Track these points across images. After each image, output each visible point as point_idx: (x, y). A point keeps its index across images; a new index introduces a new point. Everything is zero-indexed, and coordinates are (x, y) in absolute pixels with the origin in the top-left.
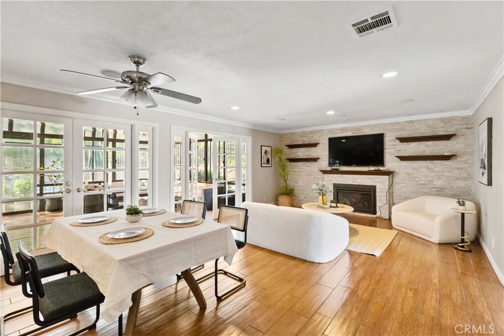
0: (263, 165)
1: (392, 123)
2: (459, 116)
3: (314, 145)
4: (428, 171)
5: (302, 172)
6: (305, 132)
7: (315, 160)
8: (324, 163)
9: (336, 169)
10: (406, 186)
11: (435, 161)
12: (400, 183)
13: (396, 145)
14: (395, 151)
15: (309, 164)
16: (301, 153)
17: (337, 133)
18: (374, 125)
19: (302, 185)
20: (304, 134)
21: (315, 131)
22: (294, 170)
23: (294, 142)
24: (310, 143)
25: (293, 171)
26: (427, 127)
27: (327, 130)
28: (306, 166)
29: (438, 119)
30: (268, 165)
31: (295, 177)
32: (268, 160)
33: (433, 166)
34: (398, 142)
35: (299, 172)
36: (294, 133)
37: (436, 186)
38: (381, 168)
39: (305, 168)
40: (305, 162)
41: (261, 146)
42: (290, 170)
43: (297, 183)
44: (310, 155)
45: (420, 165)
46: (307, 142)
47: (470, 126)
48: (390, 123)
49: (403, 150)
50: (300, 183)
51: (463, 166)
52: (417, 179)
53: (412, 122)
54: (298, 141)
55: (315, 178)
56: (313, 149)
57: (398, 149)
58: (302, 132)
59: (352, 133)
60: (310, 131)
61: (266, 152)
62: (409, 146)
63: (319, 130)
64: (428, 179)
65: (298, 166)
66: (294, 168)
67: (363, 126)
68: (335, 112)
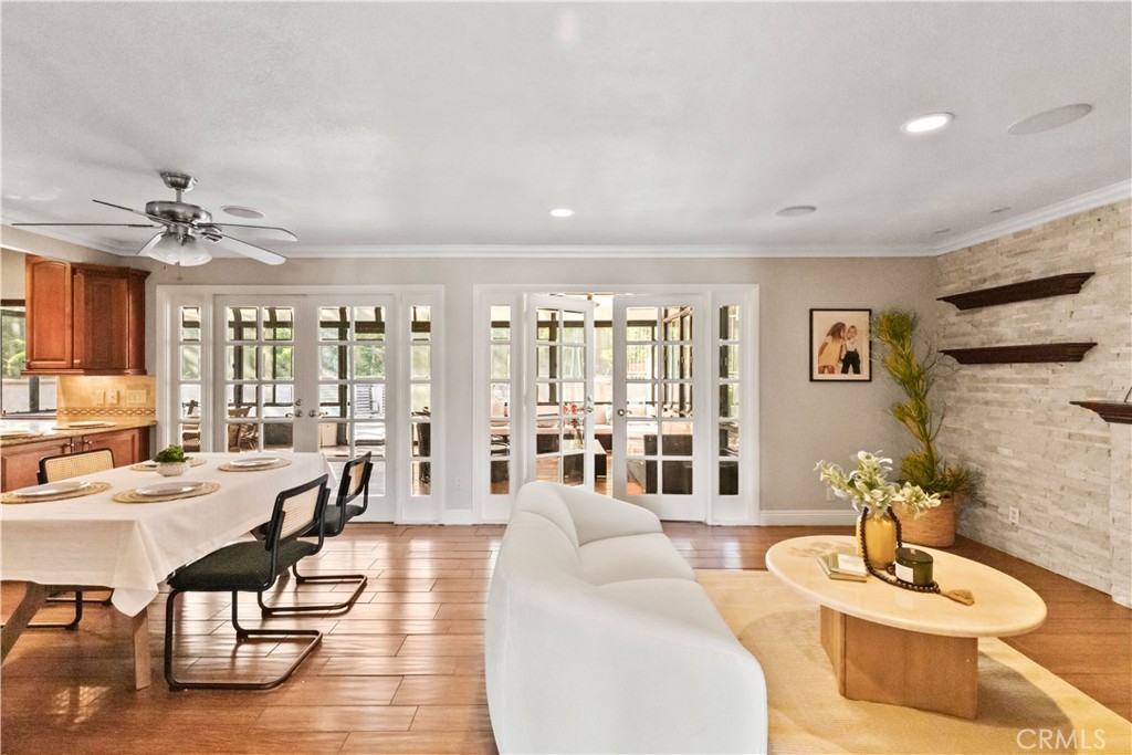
0: (817, 376)
3: (1071, 284)
5: (1016, 405)
6: (1029, 231)
7: (1073, 352)
15: (1042, 370)
16: (1012, 324)
19: (1014, 463)
20: (1026, 243)
22: (980, 395)
23: (985, 280)
24: (1052, 275)
25: (977, 402)
28: (1029, 381)
30: (857, 377)
31: (987, 425)
32: (851, 361)
35: (1001, 404)
36: (983, 246)
39: (1027, 391)
40: (1026, 365)
41: (811, 311)
42: (966, 395)
43: (994, 450)
44: (1049, 333)
46: (1035, 275)
50: (1006, 452)
54: (997, 276)
55: (1070, 436)
56: (1063, 303)
58: (1017, 235)
60: (1052, 224)
61: (837, 331)
63: (1092, 212)
65: (999, 380)
66: (984, 390)
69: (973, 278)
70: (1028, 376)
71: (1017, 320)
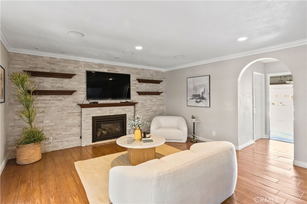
1: (134, 68)
2: (160, 71)
3: (69, 76)
4: (150, 101)
5: (51, 107)
6: (55, 58)
7: (70, 93)
8: (81, 96)
9: (94, 103)
10: (141, 112)
11: (153, 96)
12: (138, 110)
13: (136, 84)
14: (136, 88)
16: (48, 84)
17: (94, 68)
18: (124, 67)
19: (50, 124)
20: (52, 61)
21: (70, 60)
23: (37, 68)
24: (63, 72)
26: (150, 74)
27: (84, 62)
28: (56, 100)
29: (154, 71)
33: (152, 98)
34: (137, 82)
35: (44, 107)
36: (36, 57)
37: (154, 110)
38: (129, 101)
44: (62, 87)
45: (147, 97)
46: (57, 71)
47: (164, 78)
48: (133, 68)
49: (139, 88)
50: (47, 122)
51: (162, 98)
52: (146, 107)
53: (143, 69)
55: (69, 113)
56: (66, 80)
57: (137, 87)
58: (51, 58)
59: (108, 70)
60: (63, 59)
62: (142, 85)
63: (74, 61)
64: (151, 106)
67: (116, 66)
68: (143, 48)
69: (30, 66)
70: (55, 99)
71: (51, 83)
